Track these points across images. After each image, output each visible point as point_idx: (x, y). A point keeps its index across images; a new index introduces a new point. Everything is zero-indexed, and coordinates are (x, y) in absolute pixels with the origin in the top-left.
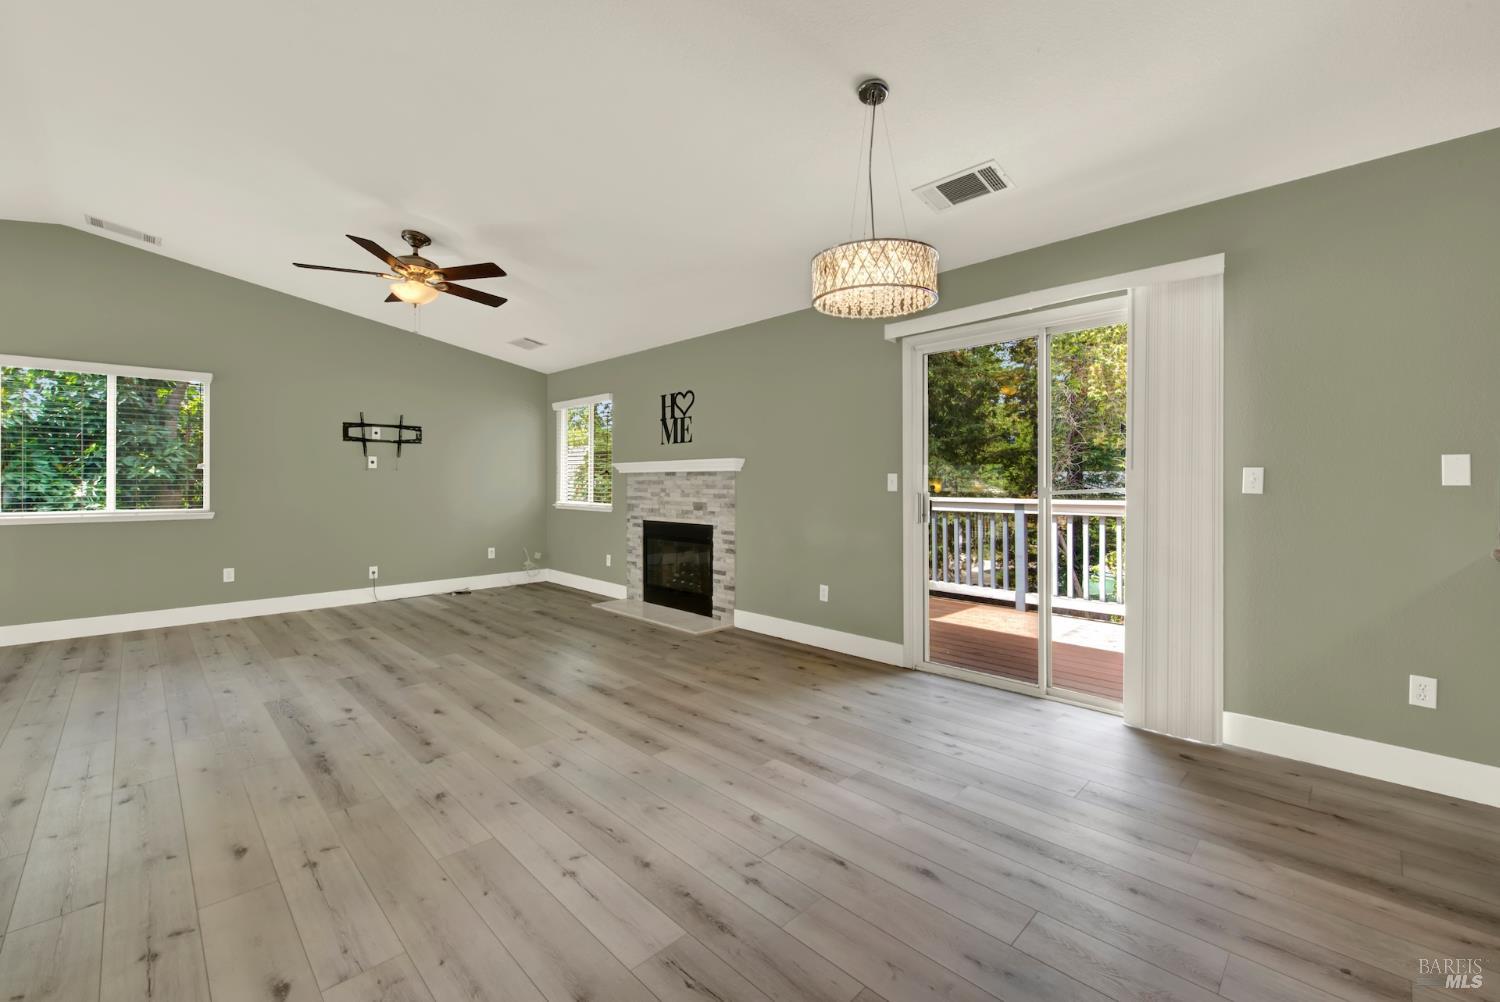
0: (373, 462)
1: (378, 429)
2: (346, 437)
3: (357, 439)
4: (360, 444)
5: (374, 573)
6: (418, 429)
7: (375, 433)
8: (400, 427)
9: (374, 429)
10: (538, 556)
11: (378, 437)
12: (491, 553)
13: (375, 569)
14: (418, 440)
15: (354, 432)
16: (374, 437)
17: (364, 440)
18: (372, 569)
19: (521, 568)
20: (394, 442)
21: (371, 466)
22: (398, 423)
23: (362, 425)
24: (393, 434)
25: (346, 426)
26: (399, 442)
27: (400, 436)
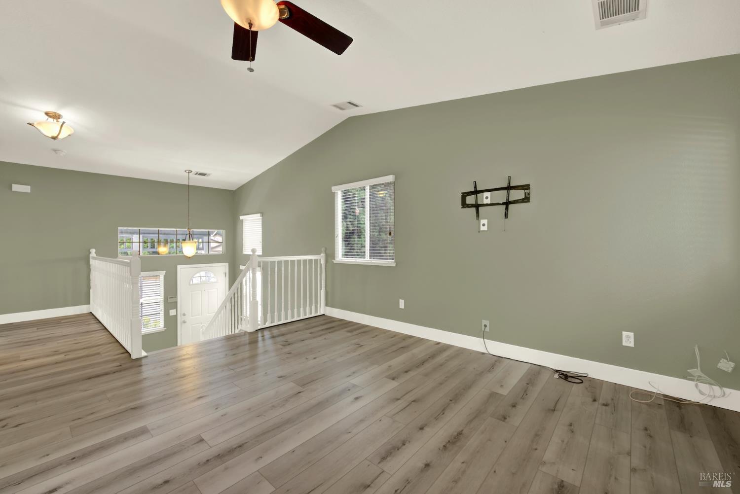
0: (484, 225)
1: (488, 194)
2: (464, 205)
3: (472, 206)
4: (474, 209)
5: (485, 326)
6: (526, 187)
7: (486, 198)
8: (509, 188)
9: (486, 194)
10: (726, 365)
11: (488, 201)
12: (628, 339)
13: (487, 323)
14: (526, 199)
15: (470, 200)
16: (486, 201)
17: (477, 206)
18: (484, 322)
19: (685, 376)
20: (503, 204)
21: (483, 228)
22: (506, 186)
23: (476, 192)
24: (501, 196)
25: (464, 196)
26: (507, 204)
27: (508, 198)
